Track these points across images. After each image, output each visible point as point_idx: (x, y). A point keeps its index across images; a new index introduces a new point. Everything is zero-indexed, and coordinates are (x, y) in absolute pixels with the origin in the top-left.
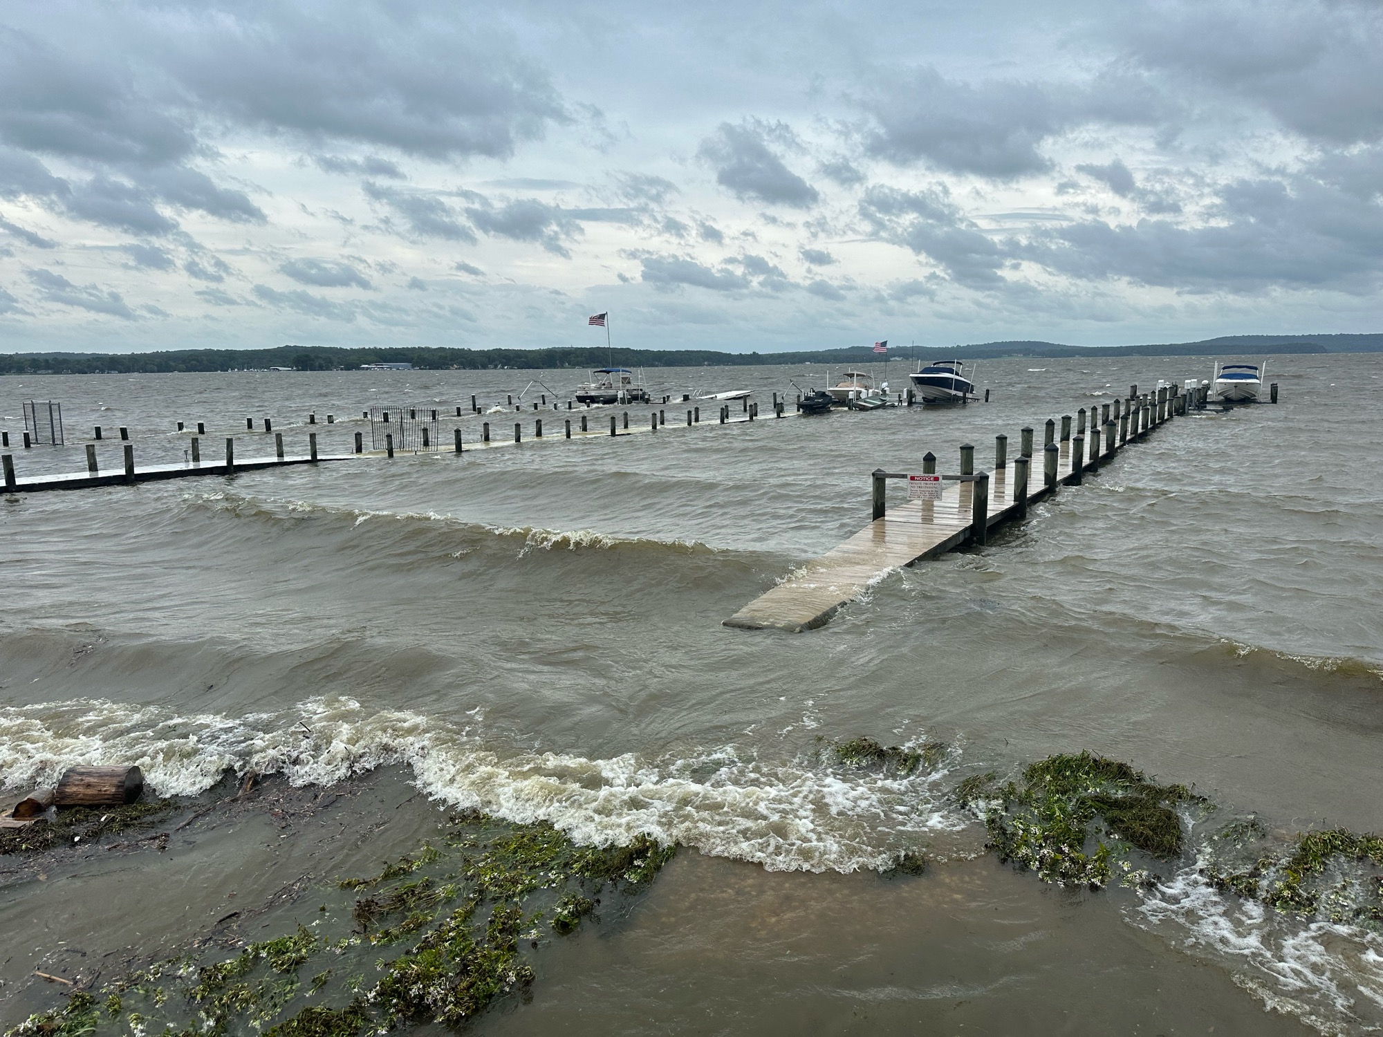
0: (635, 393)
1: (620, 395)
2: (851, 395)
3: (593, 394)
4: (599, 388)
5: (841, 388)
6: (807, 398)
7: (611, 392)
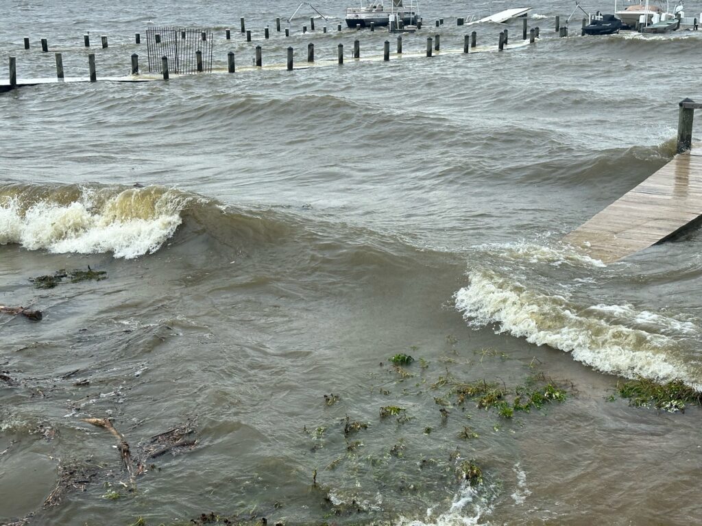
0: (406, 16)
1: (391, 18)
2: (642, 20)
3: (363, 17)
4: (370, 11)
5: (631, 11)
6: (594, 22)
7: (383, 16)
